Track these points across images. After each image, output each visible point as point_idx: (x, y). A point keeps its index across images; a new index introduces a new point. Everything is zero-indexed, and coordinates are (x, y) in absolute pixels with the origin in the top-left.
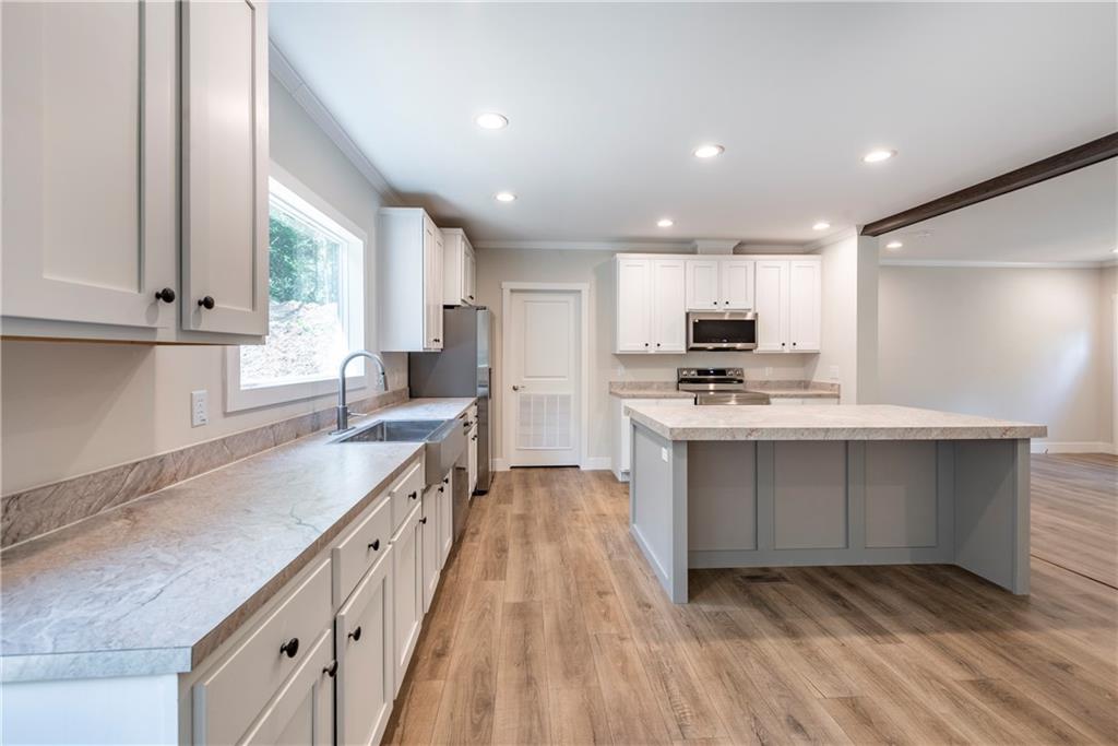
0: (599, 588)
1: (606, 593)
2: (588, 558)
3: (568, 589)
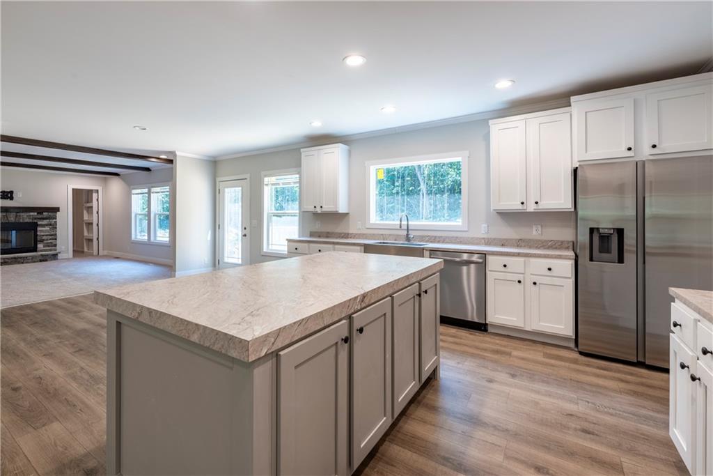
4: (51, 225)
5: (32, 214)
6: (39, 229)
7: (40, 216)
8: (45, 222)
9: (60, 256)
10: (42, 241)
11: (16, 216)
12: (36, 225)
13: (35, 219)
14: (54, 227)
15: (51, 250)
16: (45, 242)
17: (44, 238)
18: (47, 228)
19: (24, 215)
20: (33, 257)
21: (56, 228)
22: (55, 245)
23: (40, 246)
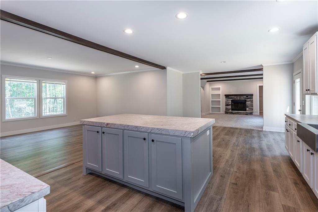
0: (235, 186)
1: (234, 184)
2: (233, 202)
3: (249, 190)
4: (251, 101)
5: (244, 97)
6: (247, 102)
7: (247, 98)
8: (249, 100)
9: (253, 114)
10: (248, 107)
11: (240, 97)
12: (246, 101)
13: (246, 98)
14: (252, 101)
15: (251, 111)
16: (249, 107)
17: (249, 106)
18: (250, 102)
19: (242, 97)
20: (243, 113)
21: (253, 102)
22: (253, 109)
23: (247, 109)
